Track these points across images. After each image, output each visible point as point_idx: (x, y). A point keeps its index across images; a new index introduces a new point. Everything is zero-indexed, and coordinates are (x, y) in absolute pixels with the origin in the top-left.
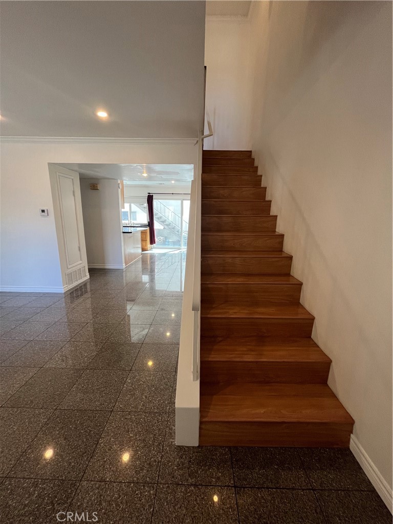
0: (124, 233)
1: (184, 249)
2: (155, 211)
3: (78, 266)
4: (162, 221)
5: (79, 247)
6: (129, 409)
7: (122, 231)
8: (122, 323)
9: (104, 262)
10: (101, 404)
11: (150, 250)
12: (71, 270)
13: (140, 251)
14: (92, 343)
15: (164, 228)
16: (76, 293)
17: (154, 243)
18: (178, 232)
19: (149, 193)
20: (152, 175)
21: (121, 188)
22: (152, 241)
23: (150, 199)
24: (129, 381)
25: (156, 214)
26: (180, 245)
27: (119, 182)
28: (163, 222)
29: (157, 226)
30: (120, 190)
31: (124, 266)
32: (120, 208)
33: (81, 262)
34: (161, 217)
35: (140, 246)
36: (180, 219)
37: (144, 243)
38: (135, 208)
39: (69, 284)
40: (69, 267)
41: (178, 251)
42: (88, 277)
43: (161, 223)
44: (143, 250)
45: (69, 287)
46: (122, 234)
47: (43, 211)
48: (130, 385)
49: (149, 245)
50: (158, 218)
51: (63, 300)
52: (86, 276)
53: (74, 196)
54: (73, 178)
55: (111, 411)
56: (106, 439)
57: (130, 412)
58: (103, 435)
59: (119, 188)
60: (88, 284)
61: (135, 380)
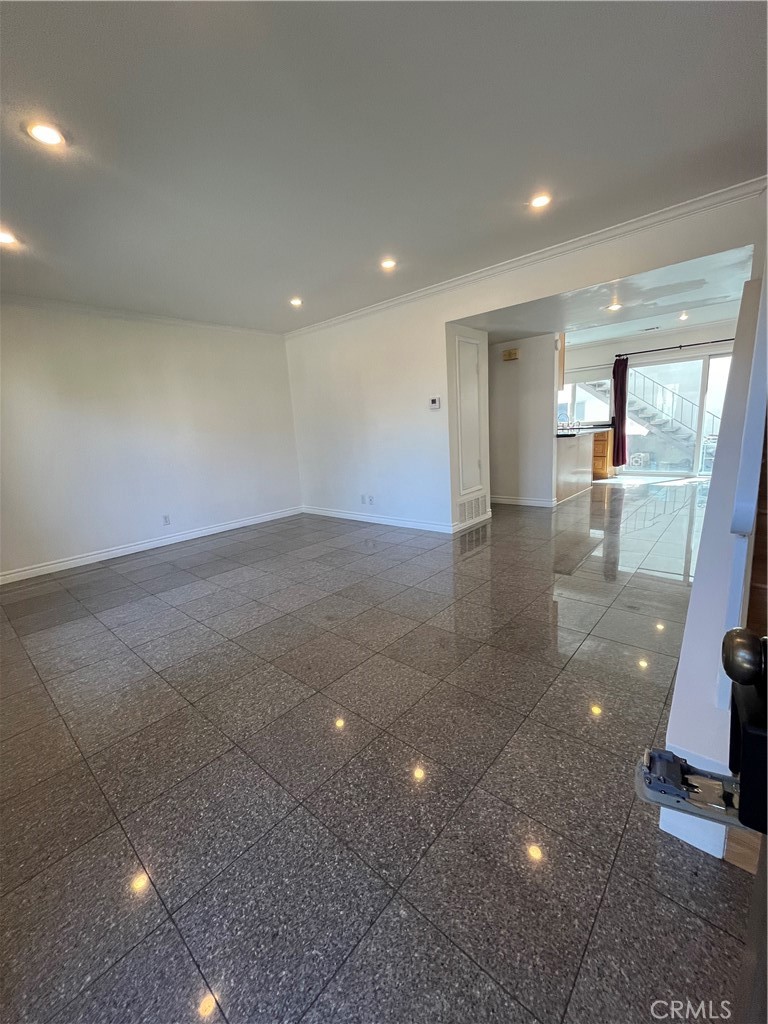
0: (558, 436)
1: (703, 478)
2: (629, 397)
3: (475, 494)
4: (644, 418)
5: (480, 461)
6: (558, 725)
7: (555, 434)
9: (518, 494)
10: (508, 700)
11: (612, 477)
12: (466, 497)
13: (589, 478)
15: (650, 433)
16: (470, 539)
17: (624, 462)
18: (687, 439)
19: (619, 356)
20: (633, 304)
21: (559, 348)
22: (619, 458)
23: (620, 369)
24: (560, 685)
25: (632, 403)
26: (692, 469)
27: (557, 337)
28: (649, 419)
29: (632, 428)
30: (557, 353)
31: (554, 502)
32: (555, 389)
33: (480, 488)
34: (643, 410)
35: (590, 470)
36: (696, 409)
37: (599, 463)
38: (582, 394)
39: (462, 522)
40: (463, 493)
41: (686, 482)
42: (490, 514)
43: (642, 421)
44: (596, 476)
45: (460, 525)
46: (555, 439)
47: (434, 401)
48: (561, 691)
49: (609, 468)
50: (636, 412)
51: (450, 544)
52: (486, 513)
53: (478, 373)
54: (478, 342)
55: (525, 717)
56: (515, 751)
57: (559, 732)
58: (511, 743)
59: (557, 349)
60: (489, 526)
61: (570, 687)
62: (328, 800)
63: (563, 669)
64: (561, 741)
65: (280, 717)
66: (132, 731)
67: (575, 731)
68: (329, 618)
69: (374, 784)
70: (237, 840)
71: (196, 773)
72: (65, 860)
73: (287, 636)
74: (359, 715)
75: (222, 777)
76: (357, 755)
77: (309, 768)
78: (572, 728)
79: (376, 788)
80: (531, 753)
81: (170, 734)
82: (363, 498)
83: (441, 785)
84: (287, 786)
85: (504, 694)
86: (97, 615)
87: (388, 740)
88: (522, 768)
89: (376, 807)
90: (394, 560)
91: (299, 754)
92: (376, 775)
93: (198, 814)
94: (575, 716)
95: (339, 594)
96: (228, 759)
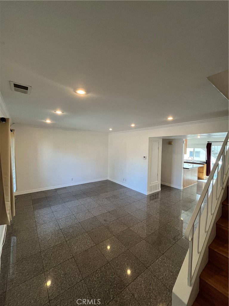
3: (156, 183)
5: (158, 174)
6: (155, 274)
8: (168, 224)
9: (170, 183)
10: (144, 261)
14: (150, 228)
19: (209, 142)
22: (208, 173)
23: (209, 145)
24: (160, 260)
27: (184, 140)
30: (184, 145)
31: (182, 188)
33: (157, 181)
37: (201, 175)
39: (150, 191)
40: (151, 183)
42: (160, 189)
45: (150, 193)
46: (183, 169)
47: (144, 157)
48: (160, 262)
49: (205, 176)
51: (146, 199)
52: (159, 189)
53: (158, 149)
54: (159, 142)
56: (140, 279)
57: (155, 276)
58: (140, 276)
59: (184, 143)
60: (160, 193)
61: (163, 261)
62: (90, 280)
63: (163, 254)
64: (154, 279)
65: (85, 251)
66: (52, 246)
67: (159, 277)
68: (105, 220)
69: (102, 279)
70: (67, 285)
71: (63, 263)
72: (32, 279)
73: (93, 224)
74: (104, 255)
75: (68, 265)
76: (100, 268)
77: (88, 269)
78: (159, 276)
79: (102, 280)
80: (144, 281)
81: (60, 249)
82: (124, 179)
83: (118, 284)
84: (82, 273)
85: (144, 259)
86: (51, 207)
87: (109, 266)
88: (141, 285)
89: (100, 286)
90: (128, 202)
91: (87, 264)
92: (103, 276)
93: (61, 275)
94: (161, 272)
95: (109, 212)
96: (70, 260)
